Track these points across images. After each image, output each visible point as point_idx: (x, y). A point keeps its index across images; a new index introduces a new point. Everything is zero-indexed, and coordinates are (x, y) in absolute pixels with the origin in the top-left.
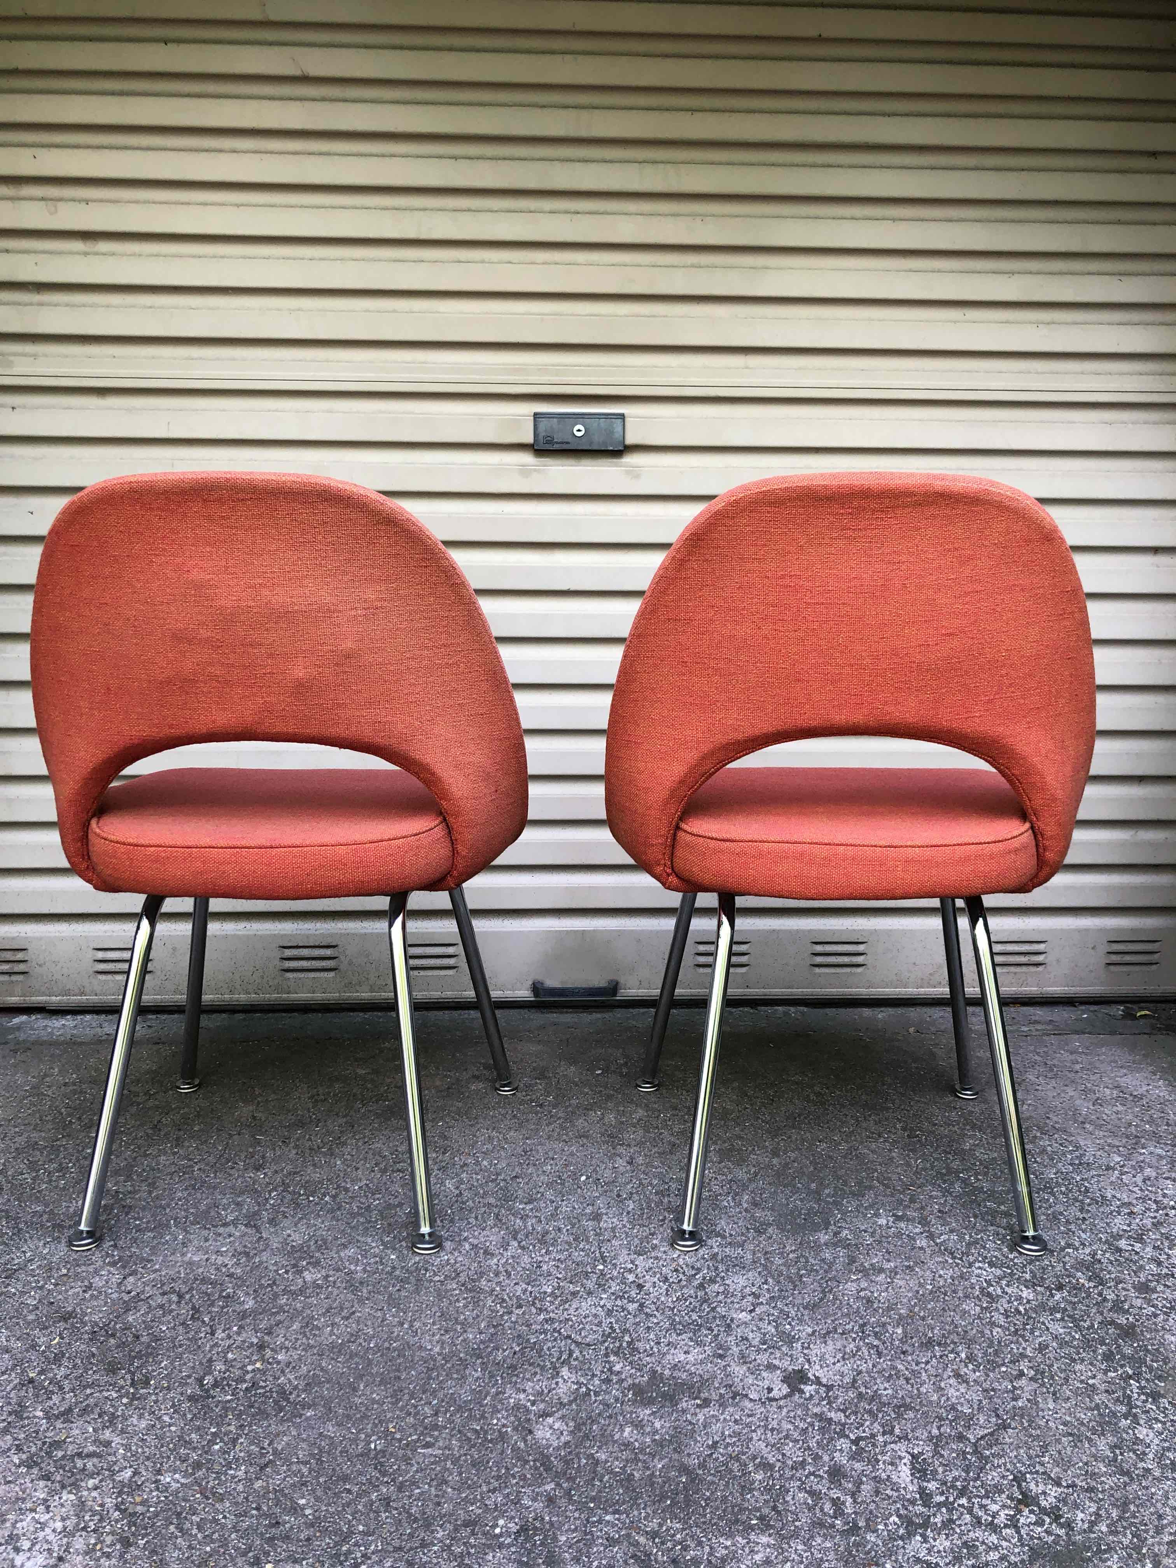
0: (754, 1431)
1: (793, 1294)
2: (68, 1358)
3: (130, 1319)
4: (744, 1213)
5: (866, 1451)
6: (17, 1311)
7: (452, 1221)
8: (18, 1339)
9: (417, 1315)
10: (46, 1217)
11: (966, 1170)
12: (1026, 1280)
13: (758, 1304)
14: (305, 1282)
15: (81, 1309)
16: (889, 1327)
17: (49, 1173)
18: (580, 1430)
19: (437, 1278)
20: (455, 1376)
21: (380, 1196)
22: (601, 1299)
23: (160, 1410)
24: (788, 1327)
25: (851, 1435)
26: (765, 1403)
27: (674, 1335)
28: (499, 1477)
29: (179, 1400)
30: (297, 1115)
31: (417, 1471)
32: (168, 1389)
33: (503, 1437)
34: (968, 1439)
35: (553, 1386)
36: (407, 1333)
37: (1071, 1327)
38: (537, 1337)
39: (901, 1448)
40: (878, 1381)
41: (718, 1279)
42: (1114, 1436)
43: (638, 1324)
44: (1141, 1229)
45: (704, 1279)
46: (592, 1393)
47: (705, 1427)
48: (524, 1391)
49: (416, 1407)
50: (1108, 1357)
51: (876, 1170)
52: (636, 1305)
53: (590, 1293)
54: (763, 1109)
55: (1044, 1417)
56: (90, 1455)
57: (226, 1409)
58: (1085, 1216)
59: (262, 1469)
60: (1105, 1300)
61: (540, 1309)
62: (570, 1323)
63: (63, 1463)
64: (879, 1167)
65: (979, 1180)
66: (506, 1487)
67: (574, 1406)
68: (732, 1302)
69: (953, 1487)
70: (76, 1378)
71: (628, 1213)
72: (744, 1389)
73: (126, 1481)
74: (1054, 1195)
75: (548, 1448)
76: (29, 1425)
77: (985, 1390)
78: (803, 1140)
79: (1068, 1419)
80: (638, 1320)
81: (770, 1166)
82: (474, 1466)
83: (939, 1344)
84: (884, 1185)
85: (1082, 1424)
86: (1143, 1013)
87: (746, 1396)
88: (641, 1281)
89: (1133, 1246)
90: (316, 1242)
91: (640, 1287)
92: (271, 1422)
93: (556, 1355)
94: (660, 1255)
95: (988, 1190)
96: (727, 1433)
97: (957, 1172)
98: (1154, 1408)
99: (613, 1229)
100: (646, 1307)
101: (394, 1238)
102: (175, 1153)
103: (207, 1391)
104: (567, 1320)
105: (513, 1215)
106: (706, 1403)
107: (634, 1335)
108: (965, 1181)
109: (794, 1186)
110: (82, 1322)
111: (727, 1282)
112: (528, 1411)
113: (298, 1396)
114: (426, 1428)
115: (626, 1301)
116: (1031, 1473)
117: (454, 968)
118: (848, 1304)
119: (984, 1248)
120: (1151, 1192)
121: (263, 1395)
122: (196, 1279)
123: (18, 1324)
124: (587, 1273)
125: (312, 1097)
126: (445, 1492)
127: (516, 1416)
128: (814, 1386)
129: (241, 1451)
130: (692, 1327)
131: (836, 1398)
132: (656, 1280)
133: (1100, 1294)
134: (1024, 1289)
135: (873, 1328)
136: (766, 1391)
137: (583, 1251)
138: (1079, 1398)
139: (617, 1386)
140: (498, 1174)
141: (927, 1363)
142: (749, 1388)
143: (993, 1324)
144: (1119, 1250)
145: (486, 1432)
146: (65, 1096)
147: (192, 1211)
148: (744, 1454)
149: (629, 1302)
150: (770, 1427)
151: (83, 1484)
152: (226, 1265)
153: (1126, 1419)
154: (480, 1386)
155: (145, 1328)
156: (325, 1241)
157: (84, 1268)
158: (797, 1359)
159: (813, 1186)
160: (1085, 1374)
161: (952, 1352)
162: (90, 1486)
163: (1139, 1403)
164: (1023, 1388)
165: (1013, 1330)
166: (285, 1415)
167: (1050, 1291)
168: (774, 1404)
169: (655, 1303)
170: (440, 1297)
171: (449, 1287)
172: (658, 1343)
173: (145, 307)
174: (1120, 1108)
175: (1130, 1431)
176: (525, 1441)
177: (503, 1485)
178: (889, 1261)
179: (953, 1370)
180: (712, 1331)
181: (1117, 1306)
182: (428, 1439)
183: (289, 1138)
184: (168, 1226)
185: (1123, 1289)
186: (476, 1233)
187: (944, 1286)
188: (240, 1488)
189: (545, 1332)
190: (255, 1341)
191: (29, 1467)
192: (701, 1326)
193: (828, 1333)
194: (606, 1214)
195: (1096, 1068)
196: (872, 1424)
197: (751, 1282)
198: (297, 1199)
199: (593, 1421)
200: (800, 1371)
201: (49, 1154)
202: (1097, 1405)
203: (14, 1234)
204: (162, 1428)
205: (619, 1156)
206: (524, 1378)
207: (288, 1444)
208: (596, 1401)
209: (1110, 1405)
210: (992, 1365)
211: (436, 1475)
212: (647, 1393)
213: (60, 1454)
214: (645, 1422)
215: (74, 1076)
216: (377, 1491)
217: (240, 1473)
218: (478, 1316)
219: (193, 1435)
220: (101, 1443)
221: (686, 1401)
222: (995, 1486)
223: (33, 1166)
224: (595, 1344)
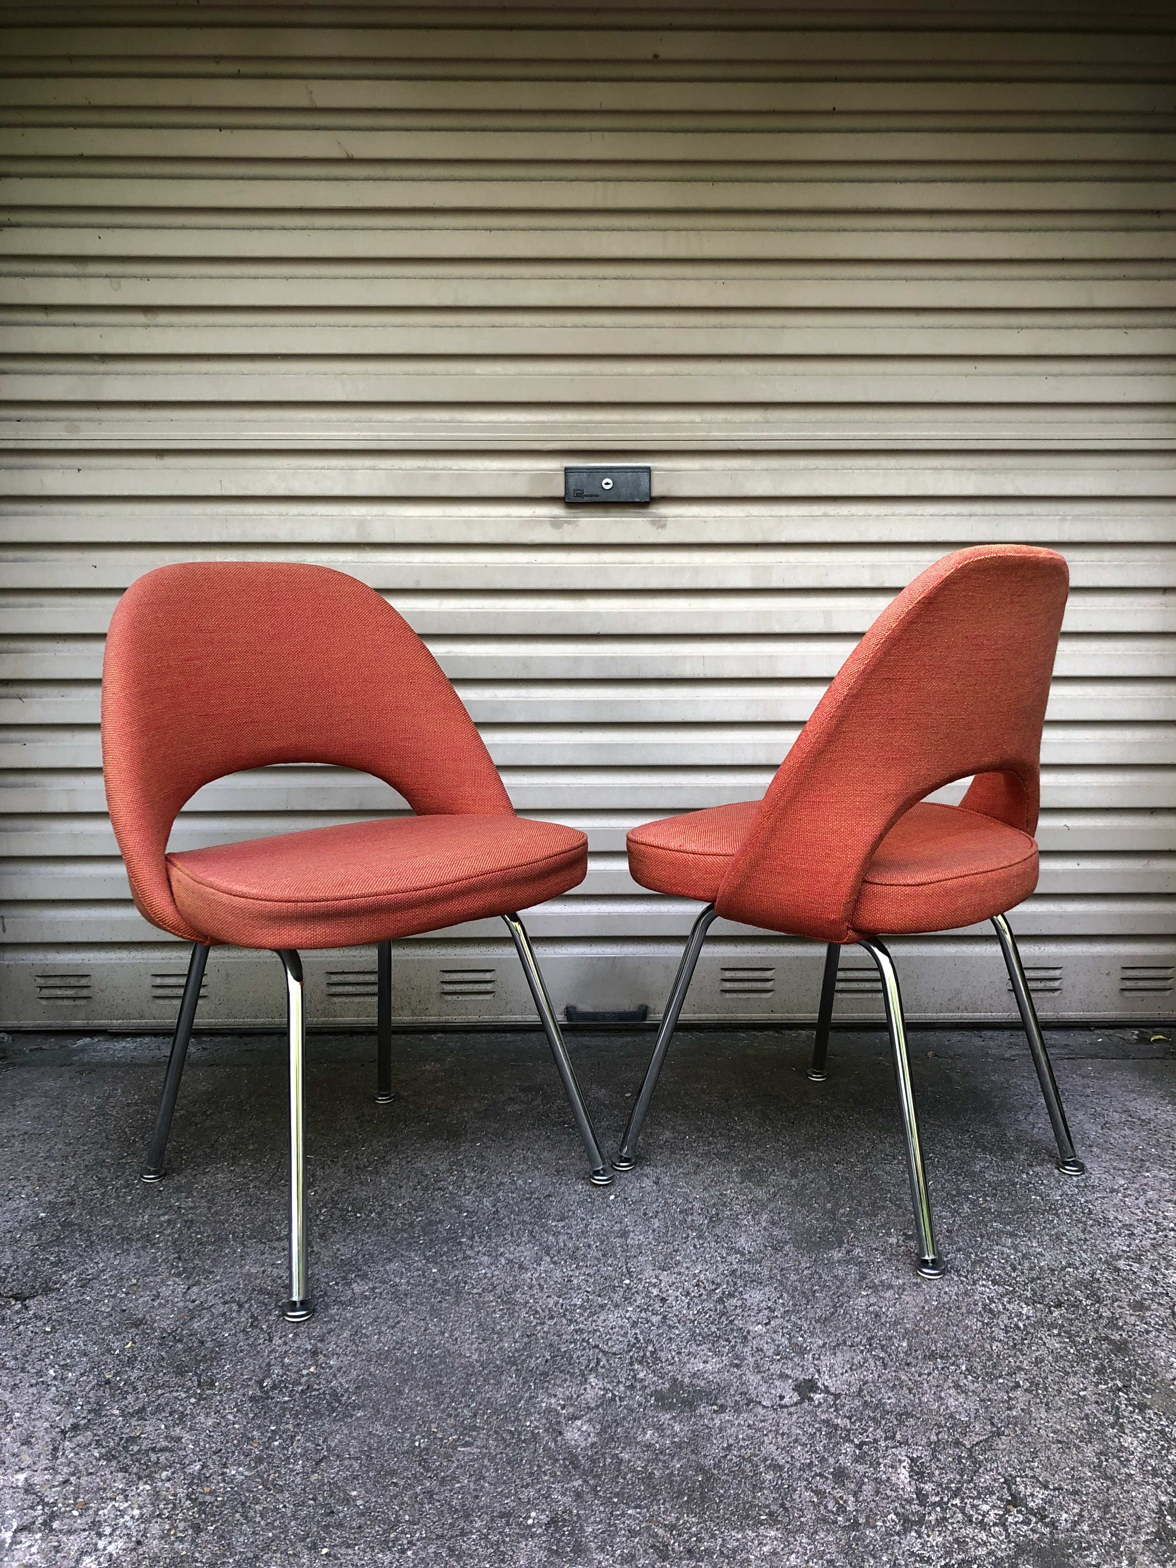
0: (766, 1435)
1: (806, 1309)
2: (141, 1361)
3: (195, 1326)
4: (763, 1232)
5: (869, 1455)
6: (93, 1318)
7: (489, 1237)
8: (94, 1344)
9: (457, 1324)
10: (115, 1230)
11: (976, 1191)
12: (1027, 1298)
13: (773, 1317)
14: (354, 1293)
15: (150, 1316)
16: (895, 1340)
17: (117, 1189)
18: (606, 1432)
19: (475, 1291)
20: (492, 1381)
21: (423, 1213)
22: (627, 1311)
23: (225, 1409)
24: (800, 1339)
25: (855, 1440)
26: (776, 1409)
27: (694, 1346)
28: (531, 1474)
29: (242, 1401)
30: (345, 1136)
31: (457, 1468)
32: (232, 1390)
33: (535, 1437)
34: (964, 1445)
35: (582, 1391)
36: (448, 1342)
37: (1067, 1343)
38: (568, 1346)
39: (901, 1453)
40: (883, 1390)
41: (736, 1294)
42: (1100, 1444)
43: (660, 1335)
44: (1140, 1250)
45: (723, 1293)
46: (617, 1399)
47: (721, 1430)
48: (555, 1396)
49: (456, 1409)
50: (1100, 1371)
51: (889, 1191)
52: (660, 1317)
53: (617, 1306)
54: (784, 1132)
55: (1035, 1426)
56: (163, 1450)
57: (284, 1410)
58: (1088, 1237)
59: (317, 1463)
60: (1101, 1317)
61: (571, 1320)
62: (598, 1334)
63: (139, 1456)
64: (892, 1188)
65: (986, 1201)
66: (538, 1483)
67: (601, 1410)
68: (749, 1315)
69: (948, 1488)
70: (148, 1380)
71: (654, 1231)
72: (757, 1396)
73: (195, 1473)
74: (1058, 1216)
75: (576, 1449)
76: (106, 1422)
77: (982, 1400)
78: (821, 1162)
79: (1059, 1427)
80: (661, 1331)
81: (788, 1187)
82: (508, 1463)
83: (941, 1357)
84: (896, 1205)
85: (1072, 1432)
86: (1157, 1037)
87: (760, 1403)
88: (664, 1295)
89: (1131, 1266)
90: (364, 1256)
91: (663, 1300)
92: (325, 1421)
93: (585, 1363)
94: (682, 1270)
95: (996, 1211)
96: (741, 1436)
97: (967, 1193)
98: (1140, 1418)
99: (640, 1246)
100: (669, 1319)
101: (436, 1252)
102: (232, 1171)
103: (267, 1392)
104: (595, 1331)
105: (546, 1232)
106: (722, 1409)
107: (657, 1346)
108: (974, 1203)
109: (811, 1206)
110: (152, 1328)
111: (745, 1297)
112: (558, 1414)
113: (349, 1398)
114: (465, 1429)
115: (650, 1314)
116: (1021, 1477)
117: (491, 993)
118: (858, 1318)
119: (988, 1266)
120: (1152, 1214)
121: (317, 1397)
122: (255, 1290)
123: (94, 1329)
124: (614, 1286)
125: (357, 1118)
126: (483, 1487)
127: (547, 1419)
128: (822, 1395)
129: (298, 1447)
130: (711, 1338)
131: (843, 1406)
132: (678, 1294)
133: (1096, 1312)
134: (1024, 1306)
135: (880, 1340)
136: (778, 1399)
137: (610, 1266)
138: (1070, 1408)
139: (640, 1393)
140: (532, 1193)
141: (929, 1374)
142: (763, 1396)
143: (993, 1339)
144: (1117, 1270)
145: (520, 1434)
146: (128, 1115)
147: (248, 1226)
148: (756, 1456)
149: (653, 1314)
150: (781, 1432)
151: (157, 1476)
152: (281, 1278)
153: (1113, 1428)
154: (514, 1391)
155: (209, 1334)
156: (372, 1256)
157: (151, 1278)
158: (808, 1369)
159: (829, 1206)
160: (1077, 1386)
161: (953, 1364)
162: (163, 1478)
163: (1126, 1414)
164: (1017, 1399)
165: (1011, 1344)
166: (337, 1415)
167: (1049, 1309)
168: (785, 1410)
169: (677, 1316)
170: (478, 1309)
171: (486, 1299)
172: (679, 1353)
173: (200, 373)
174: (1127, 1132)
175: (1116, 1440)
176: (556, 1442)
177: (535, 1481)
178: (898, 1278)
179: (953, 1381)
180: (730, 1342)
181: (1112, 1323)
182: (467, 1439)
183: (337, 1158)
184: (227, 1240)
185: (1119, 1306)
186: (512, 1249)
187: (948, 1303)
188: (298, 1480)
189: (575, 1342)
190: (309, 1347)
191: (108, 1460)
192: (719, 1337)
193: (838, 1345)
194: (633, 1231)
195: (1106, 1092)
196: (875, 1430)
197: (767, 1296)
198: (345, 1215)
199: (617, 1424)
200: (810, 1380)
201: (116, 1171)
202: (1087, 1415)
203: (86, 1246)
204: (227, 1426)
205: (646, 1176)
206: (554, 1384)
207: (340, 1442)
208: (621, 1406)
209: (1099, 1415)
210: (991, 1377)
211: (474, 1471)
212: (668, 1399)
213: (136, 1448)
214: (665, 1426)
215: (136, 1097)
216: (421, 1485)
217: (298, 1467)
218: (513, 1326)
219: (255, 1433)
220: (172, 1439)
221: (704, 1407)
222: (987, 1488)
223: (101, 1183)
224: (620, 1354)
